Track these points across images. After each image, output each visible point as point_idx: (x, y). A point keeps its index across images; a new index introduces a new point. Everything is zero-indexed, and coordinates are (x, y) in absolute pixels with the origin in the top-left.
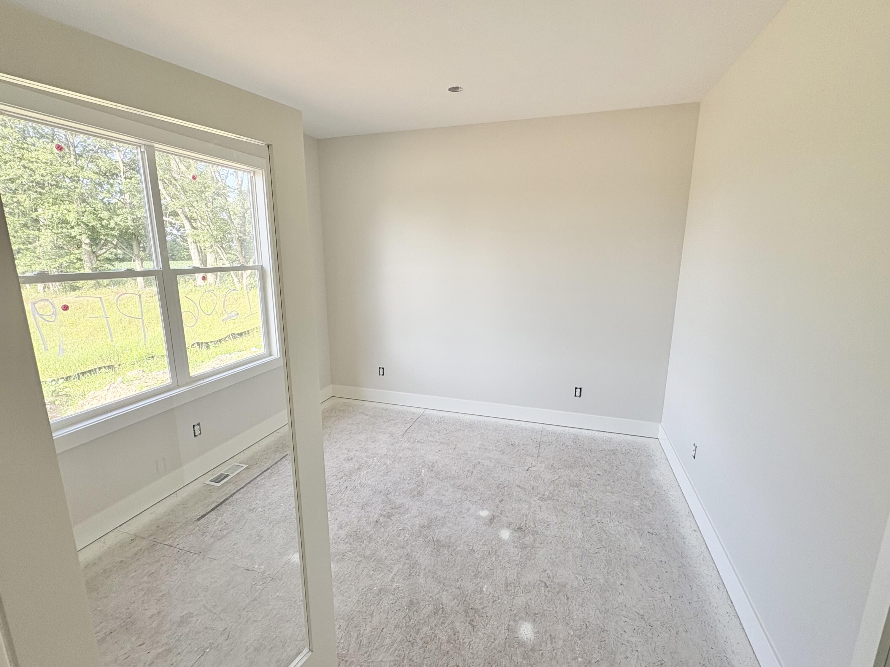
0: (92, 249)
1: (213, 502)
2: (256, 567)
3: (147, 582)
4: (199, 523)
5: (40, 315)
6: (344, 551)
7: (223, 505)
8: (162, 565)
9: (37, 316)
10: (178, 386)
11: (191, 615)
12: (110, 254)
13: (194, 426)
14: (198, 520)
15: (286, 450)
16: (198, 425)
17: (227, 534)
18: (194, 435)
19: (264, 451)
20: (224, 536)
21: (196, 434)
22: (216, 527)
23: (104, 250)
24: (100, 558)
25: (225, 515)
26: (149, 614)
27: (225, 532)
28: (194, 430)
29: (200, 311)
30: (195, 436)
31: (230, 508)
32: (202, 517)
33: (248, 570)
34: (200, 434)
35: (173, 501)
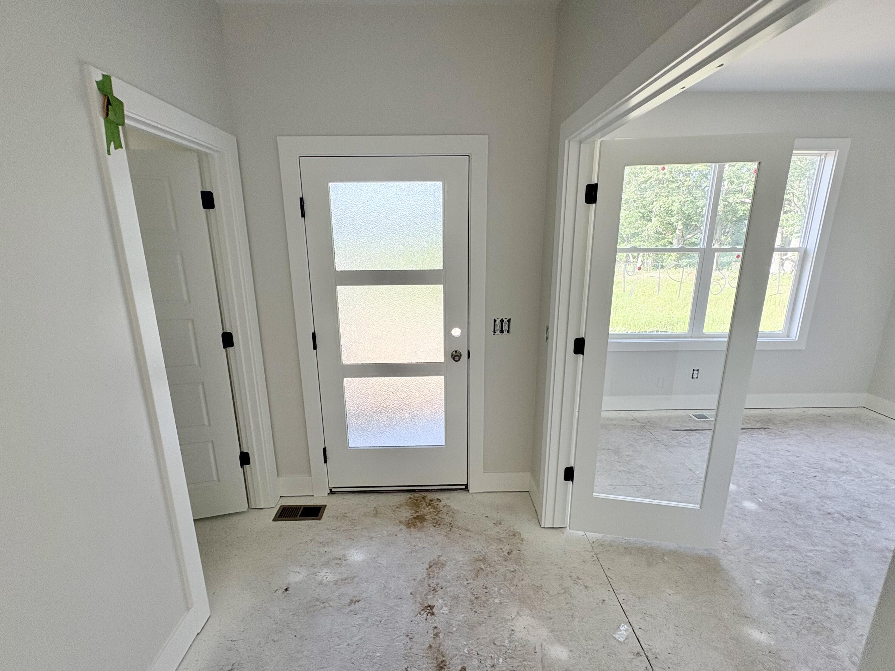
0: (682, 235)
1: (688, 427)
2: (698, 472)
3: (632, 441)
4: (673, 432)
5: (627, 271)
6: (775, 508)
7: (694, 431)
8: (642, 439)
9: (625, 271)
10: (692, 337)
11: (647, 467)
12: (697, 238)
13: (694, 370)
14: (673, 430)
15: (770, 424)
16: (697, 370)
17: (688, 447)
18: (691, 376)
19: (747, 417)
20: (685, 447)
21: (694, 377)
22: (682, 440)
23: (691, 236)
24: (615, 419)
25: (692, 437)
26: (627, 453)
27: (687, 445)
28: (693, 374)
29: (727, 282)
30: (692, 378)
31: (699, 435)
32: (676, 430)
33: (691, 470)
34: (697, 378)
35: (664, 413)
